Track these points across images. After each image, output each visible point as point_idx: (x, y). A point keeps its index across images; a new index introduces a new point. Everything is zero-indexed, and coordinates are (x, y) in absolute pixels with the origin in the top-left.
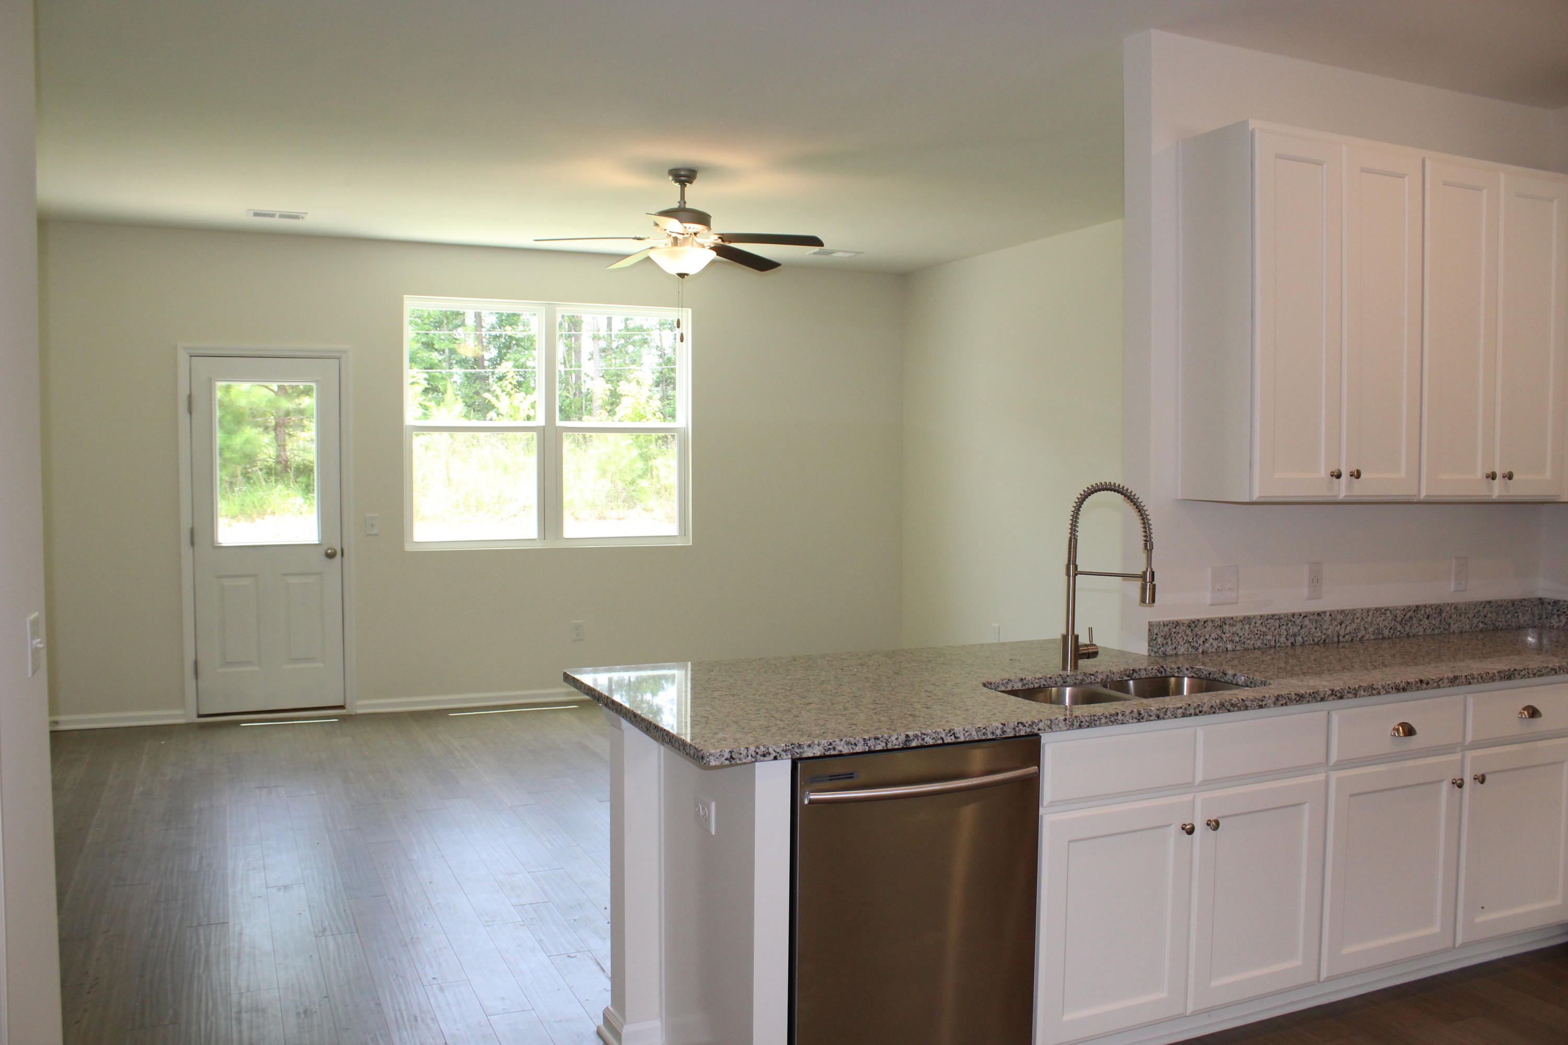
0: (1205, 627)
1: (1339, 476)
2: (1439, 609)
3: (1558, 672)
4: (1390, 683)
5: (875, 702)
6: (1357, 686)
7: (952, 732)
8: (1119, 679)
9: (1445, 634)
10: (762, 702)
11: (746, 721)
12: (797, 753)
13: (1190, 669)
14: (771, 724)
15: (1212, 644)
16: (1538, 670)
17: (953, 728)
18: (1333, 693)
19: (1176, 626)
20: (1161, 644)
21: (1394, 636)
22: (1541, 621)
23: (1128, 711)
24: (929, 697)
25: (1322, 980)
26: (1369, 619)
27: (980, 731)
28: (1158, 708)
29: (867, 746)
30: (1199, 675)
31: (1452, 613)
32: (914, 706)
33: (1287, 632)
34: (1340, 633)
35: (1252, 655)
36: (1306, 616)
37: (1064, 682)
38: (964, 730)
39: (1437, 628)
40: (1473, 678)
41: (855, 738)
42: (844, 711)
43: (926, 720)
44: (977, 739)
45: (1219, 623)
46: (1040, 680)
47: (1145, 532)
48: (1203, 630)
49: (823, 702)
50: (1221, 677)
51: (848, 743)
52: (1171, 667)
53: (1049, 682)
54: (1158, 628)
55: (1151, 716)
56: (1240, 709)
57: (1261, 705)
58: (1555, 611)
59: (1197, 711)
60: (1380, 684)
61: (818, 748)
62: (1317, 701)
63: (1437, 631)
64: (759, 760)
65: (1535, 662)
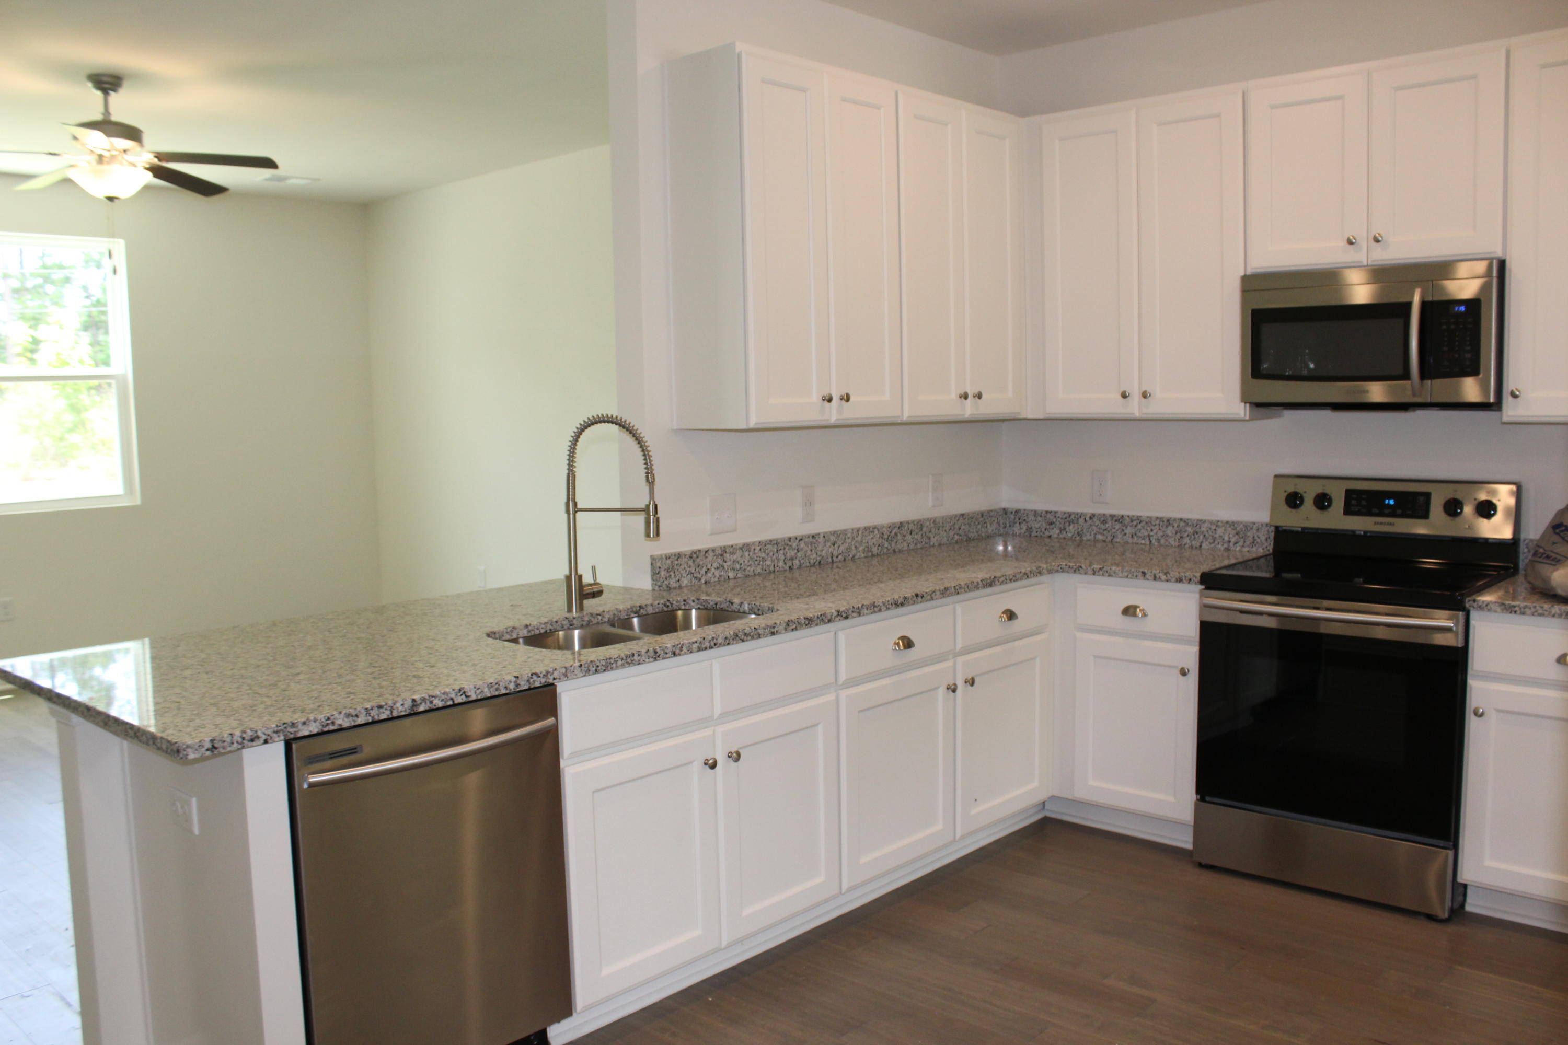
0: (706, 557)
1: (830, 400)
2: (920, 524)
3: (1029, 576)
4: (889, 599)
5: (371, 665)
6: (860, 605)
7: (462, 691)
8: (626, 617)
9: (926, 547)
10: (242, 676)
11: (226, 702)
12: (291, 733)
13: (696, 601)
14: (256, 702)
15: (714, 573)
16: (1013, 576)
17: (462, 686)
18: (839, 613)
19: (678, 558)
20: (664, 577)
21: (882, 552)
22: (1006, 530)
23: (644, 651)
24: (431, 654)
25: (843, 891)
26: (859, 538)
27: (492, 687)
28: (674, 644)
29: (370, 716)
30: (706, 606)
31: (931, 528)
32: (416, 666)
33: (785, 556)
34: (834, 553)
35: (753, 582)
36: (801, 540)
37: (571, 625)
38: (475, 688)
39: (919, 542)
40: (961, 588)
41: (356, 709)
42: (339, 678)
43: (431, 680)
44: (489, 695)
45: (720, 552)
46: (546, 624)
47: (646, 464)
48: (704, 560)
49: (314, 670)
50: (727, 607)
51: (348, 715)
52: (677, 600)
53: (555, 627)
54: (660, 562)
55: (667, 653)
56: (753, 638)
57: (773, 632)
58: (1017, 519)
59: (712, 644)
60: (881, 601)
61: (314, 724)
62: (825, 623)
63: (919, 546)
64: (246, 746)
65: (1009, 569)
